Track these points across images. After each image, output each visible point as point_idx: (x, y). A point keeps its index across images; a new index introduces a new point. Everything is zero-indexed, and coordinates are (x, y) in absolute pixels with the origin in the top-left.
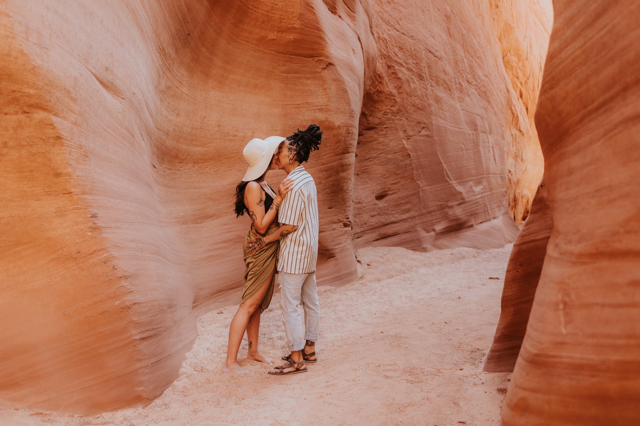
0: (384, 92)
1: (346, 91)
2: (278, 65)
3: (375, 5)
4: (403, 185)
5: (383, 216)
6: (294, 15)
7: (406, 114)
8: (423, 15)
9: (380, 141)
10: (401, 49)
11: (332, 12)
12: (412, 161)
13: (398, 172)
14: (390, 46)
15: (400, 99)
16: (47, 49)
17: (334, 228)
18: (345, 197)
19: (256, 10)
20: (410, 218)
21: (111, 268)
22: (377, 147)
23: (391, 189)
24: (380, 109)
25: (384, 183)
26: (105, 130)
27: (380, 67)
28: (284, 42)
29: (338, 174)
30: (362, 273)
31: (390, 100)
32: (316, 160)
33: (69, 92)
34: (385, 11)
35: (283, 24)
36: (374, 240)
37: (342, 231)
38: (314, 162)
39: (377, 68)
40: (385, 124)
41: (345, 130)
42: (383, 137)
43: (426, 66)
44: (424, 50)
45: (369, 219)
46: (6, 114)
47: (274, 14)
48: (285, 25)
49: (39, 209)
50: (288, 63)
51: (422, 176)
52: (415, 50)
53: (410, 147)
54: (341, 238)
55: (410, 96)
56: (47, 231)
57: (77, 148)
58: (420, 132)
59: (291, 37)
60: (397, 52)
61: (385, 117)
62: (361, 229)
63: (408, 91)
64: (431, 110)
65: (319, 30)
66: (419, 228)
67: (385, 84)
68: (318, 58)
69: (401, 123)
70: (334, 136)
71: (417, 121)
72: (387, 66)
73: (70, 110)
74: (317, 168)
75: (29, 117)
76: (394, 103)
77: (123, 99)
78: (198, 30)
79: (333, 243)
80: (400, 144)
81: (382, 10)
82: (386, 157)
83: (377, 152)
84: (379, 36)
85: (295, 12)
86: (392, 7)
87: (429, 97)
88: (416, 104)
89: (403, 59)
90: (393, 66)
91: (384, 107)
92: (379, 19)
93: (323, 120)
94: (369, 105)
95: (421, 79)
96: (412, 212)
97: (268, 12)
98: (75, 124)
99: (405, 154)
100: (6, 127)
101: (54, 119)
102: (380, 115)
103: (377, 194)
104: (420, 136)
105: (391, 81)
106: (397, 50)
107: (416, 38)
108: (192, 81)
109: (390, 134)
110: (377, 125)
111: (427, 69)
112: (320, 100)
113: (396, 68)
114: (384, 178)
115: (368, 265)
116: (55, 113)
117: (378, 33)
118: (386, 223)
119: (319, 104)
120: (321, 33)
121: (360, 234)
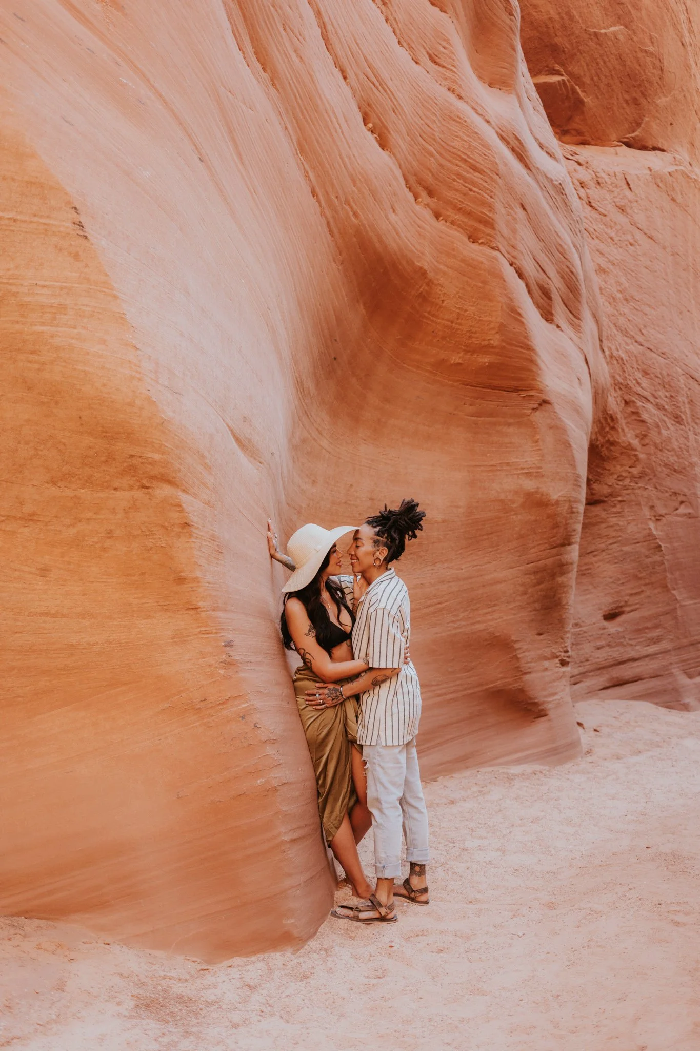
0: (619, 443)
1: (569, 444)
2: (463, 403)
3: (605, 304)
4: (649, 597)
5: (616, 649)
6: (492, 326)
7: (654, 480)
8: (681, 319)
9: (611, 524)
10: (646, 373)
11: (547, 320)
12: (664, 557)
13: (641, 575)
14: (630, 369)
15: (644, 455)
16: (180, 394)
17: (545, 667)
18: (564, 617)
19: (435, 319)
20: (661, 653)
21: (252, 726)
22: (605, 534)
23: (629, 603)
24: (611, 472)
25: (618, 592)
26: (240, 511)
27: (614, 404)
28: (473, 369)
29: (554, 579)
30: (589, 744)
31: (629, 456)
32: (519, 554)
33: (203, 456)
34: (620, 314)
35: (474, 340)
36: (601, 687)
37: (557, 673)
38: (517, 558)
39: (608, 406)
40: (619, 496)
41: (566, 508)
42: (616, 517)
43: (686, 401)
44: (683, 375)
45: (592, 652)
46: (116, 489)
47: (460, 324)
48: (477, 342)
49: (149, 631)
50: (478, 401)
51: (680, 582)
52: (668, 375)
53: (660, 533)
54: (555, 684)
55: (661, 450)
56: (158, 665)
57: (209, 540)
58: (677, 509)
59: (485, 360)
60: (640, 378)
61: (620, 483)
62: (580, 668)
63: (658, 442)
64: (694, 472)
65: (529, 348)
66: (676, 671)
67: (620, 430)
68: (526, 392)
69: (645, 493)
70: (549, 516)
71: (673, 490)
72: (623, 402)
73: (203, 484)
74: (521, 568)
75: (148, 493)
76: (635, 461)
77: (260, 463)
78: (349, 351)
79: (545, 693)
80: (645, 529)
81: (616, 312)
82: (622, 550)
83: (606, 541)
84: (612, 353)
85: (492, 322)
86: (631, 307)
87: (691, 452)
88: (670, 464)
89: (649, 390)
90: (634, 402)
91: (618, 467)
92: (612, 326)
93: (533, 490)
94: (594, 464)
95: (678, 422)
96: (664, 642)
97: (452, 322)
98: (208, 503)
99: (653, 545)
100: (114, 509)
101: (184, 498)
102: (611, 480)
103: (605, 611)
104: (677, 515)
105: (630, 426)
106: (640, 376)
107: (670, 356)
108: (334, 430)
109: (628, 511)
110: (606, 497)
111: (687, 406)
112: (527, 458)
113: (638, 405)
114: (619, 585)
115: (595, 730)
116: (183, 488)
117: (610, 349)
118: (620, 659)
119: (525, 466)
120: (532, 354)
121: (578, 677)
